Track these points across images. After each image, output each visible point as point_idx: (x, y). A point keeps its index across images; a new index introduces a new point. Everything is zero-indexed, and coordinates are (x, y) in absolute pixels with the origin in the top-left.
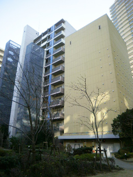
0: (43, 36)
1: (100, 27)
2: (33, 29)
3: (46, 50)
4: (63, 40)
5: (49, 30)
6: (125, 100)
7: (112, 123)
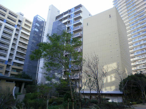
0: (64, 15)
1: (110, 15)
2: (56, 8)
3: (67, 26)
4: (81, 21)
5: (70, 11)
6: (126, 69)
7: (120, 84)
